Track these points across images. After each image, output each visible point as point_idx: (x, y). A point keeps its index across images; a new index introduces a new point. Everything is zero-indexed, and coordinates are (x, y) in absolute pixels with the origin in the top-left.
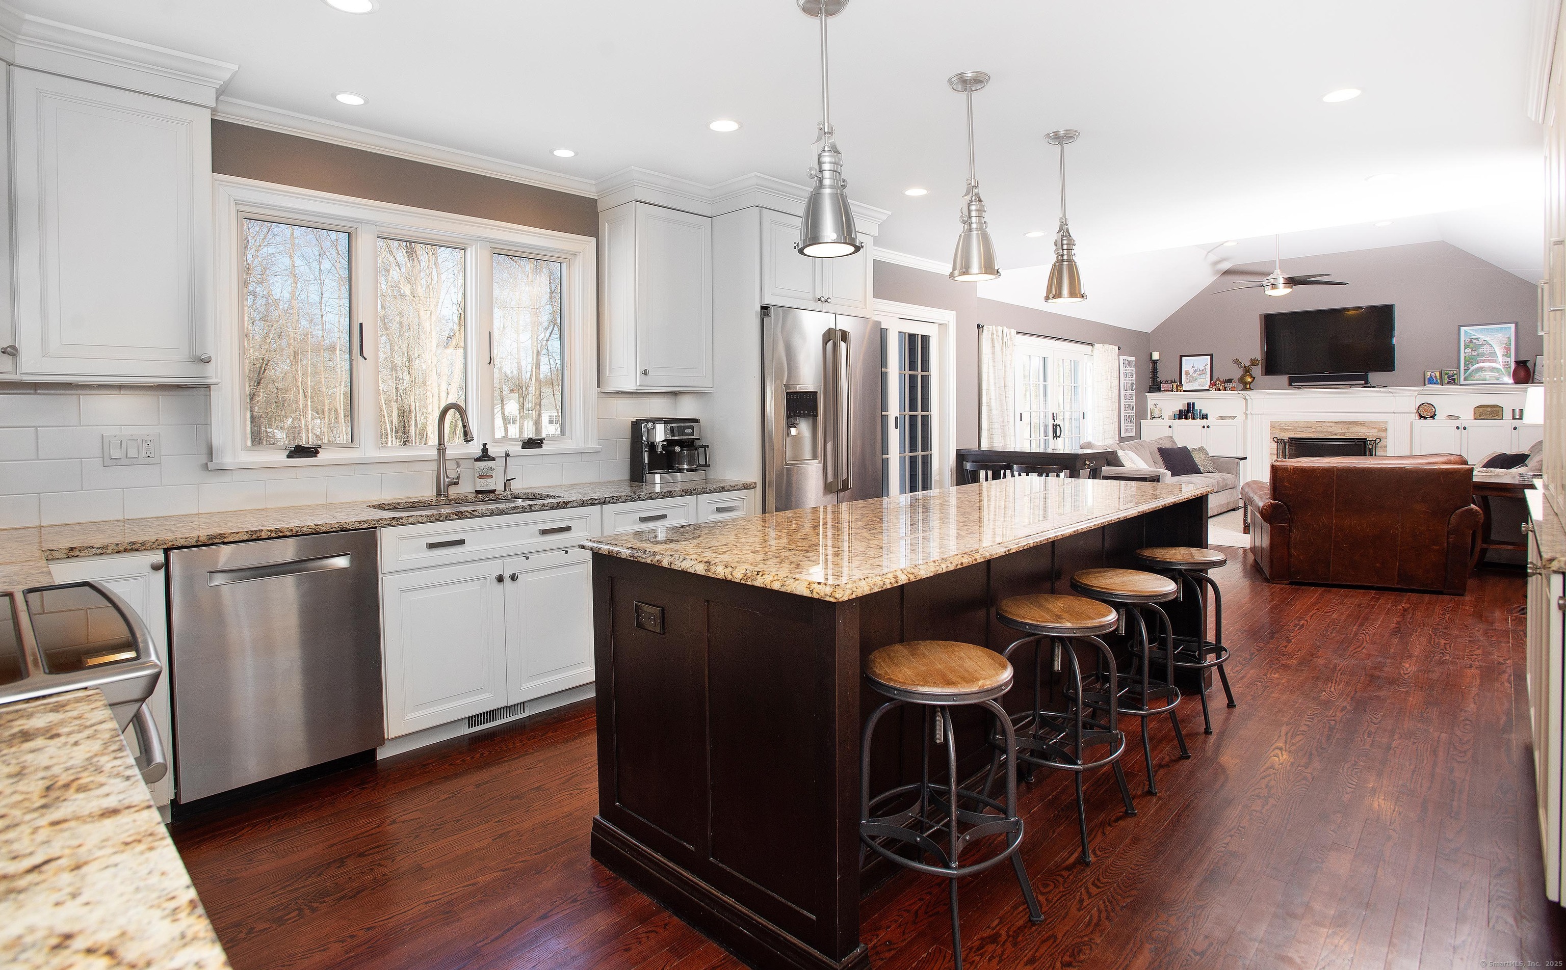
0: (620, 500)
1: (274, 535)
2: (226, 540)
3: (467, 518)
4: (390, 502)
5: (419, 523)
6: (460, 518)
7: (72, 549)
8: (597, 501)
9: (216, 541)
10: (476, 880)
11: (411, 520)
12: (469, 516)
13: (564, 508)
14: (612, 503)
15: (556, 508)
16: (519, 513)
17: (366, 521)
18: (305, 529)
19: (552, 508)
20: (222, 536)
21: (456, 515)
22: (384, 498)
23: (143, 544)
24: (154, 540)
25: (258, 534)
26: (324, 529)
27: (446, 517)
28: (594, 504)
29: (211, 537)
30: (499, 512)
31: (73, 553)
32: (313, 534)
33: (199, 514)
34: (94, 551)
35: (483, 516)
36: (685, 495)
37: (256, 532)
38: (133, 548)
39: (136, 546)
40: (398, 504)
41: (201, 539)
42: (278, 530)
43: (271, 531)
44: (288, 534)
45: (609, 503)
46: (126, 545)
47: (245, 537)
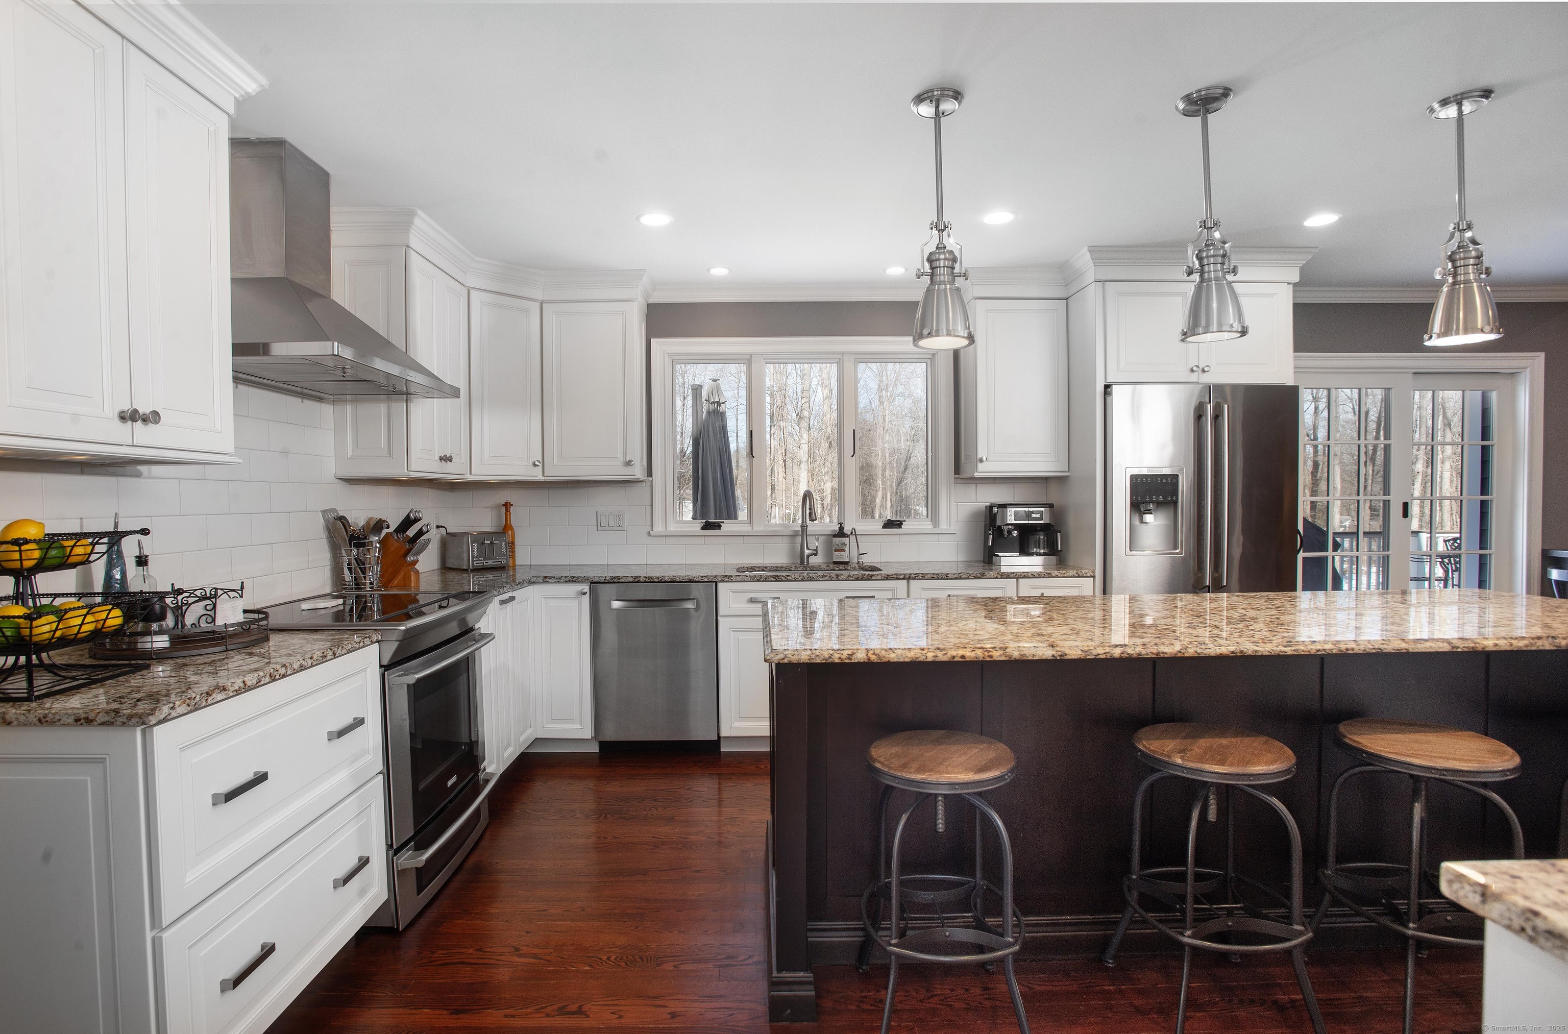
0: (926, 577)
1: (647, 580)
2: (620, 581)
3: (782, 581)
4: (759, 565)
5: (744, 581)
6: (777, 581)
7: (545, 577)
8: (902, 577)
9: (615, 581)
10: (688, 836)
11: (739, 578)
12: (784, 579)
13: (869, 580)
14: (917, 579)
15: (862, 579)
16: (827, 580)
17: (707, 577)
18: (666, 578)
19: (857, 579)
20: (618, 577)
21: (773, 578)
22: (765, 562)
23: (578, 578)
24: (583, 576)
25: (638, 579)
26: (678, 579)
27: (766, 579)
28: (899, 579)
29: (612, 578)
30: (809, 579)
31: (547, 580)
32: (671, 582)
33: (646, 564)
34: (555, 580)
35: (795, 581)
36: (1001, 578)
37: (637, 577)
38: (573, 580)
39: (575, 579)
40: (766, 567)
41: (607, 578)
42: (650, 577)
43: (646, 577)
44: (656, 580)
45: (914, 579)
46: (570, 578)
47: (631, 580)
